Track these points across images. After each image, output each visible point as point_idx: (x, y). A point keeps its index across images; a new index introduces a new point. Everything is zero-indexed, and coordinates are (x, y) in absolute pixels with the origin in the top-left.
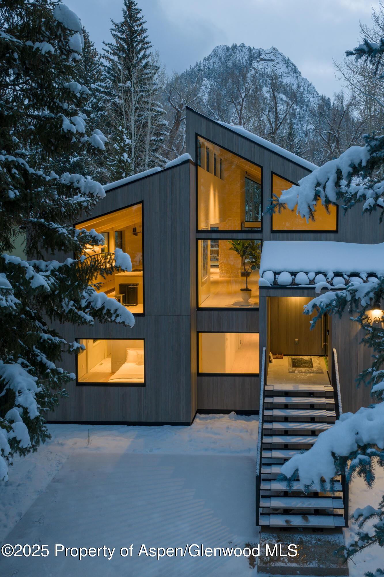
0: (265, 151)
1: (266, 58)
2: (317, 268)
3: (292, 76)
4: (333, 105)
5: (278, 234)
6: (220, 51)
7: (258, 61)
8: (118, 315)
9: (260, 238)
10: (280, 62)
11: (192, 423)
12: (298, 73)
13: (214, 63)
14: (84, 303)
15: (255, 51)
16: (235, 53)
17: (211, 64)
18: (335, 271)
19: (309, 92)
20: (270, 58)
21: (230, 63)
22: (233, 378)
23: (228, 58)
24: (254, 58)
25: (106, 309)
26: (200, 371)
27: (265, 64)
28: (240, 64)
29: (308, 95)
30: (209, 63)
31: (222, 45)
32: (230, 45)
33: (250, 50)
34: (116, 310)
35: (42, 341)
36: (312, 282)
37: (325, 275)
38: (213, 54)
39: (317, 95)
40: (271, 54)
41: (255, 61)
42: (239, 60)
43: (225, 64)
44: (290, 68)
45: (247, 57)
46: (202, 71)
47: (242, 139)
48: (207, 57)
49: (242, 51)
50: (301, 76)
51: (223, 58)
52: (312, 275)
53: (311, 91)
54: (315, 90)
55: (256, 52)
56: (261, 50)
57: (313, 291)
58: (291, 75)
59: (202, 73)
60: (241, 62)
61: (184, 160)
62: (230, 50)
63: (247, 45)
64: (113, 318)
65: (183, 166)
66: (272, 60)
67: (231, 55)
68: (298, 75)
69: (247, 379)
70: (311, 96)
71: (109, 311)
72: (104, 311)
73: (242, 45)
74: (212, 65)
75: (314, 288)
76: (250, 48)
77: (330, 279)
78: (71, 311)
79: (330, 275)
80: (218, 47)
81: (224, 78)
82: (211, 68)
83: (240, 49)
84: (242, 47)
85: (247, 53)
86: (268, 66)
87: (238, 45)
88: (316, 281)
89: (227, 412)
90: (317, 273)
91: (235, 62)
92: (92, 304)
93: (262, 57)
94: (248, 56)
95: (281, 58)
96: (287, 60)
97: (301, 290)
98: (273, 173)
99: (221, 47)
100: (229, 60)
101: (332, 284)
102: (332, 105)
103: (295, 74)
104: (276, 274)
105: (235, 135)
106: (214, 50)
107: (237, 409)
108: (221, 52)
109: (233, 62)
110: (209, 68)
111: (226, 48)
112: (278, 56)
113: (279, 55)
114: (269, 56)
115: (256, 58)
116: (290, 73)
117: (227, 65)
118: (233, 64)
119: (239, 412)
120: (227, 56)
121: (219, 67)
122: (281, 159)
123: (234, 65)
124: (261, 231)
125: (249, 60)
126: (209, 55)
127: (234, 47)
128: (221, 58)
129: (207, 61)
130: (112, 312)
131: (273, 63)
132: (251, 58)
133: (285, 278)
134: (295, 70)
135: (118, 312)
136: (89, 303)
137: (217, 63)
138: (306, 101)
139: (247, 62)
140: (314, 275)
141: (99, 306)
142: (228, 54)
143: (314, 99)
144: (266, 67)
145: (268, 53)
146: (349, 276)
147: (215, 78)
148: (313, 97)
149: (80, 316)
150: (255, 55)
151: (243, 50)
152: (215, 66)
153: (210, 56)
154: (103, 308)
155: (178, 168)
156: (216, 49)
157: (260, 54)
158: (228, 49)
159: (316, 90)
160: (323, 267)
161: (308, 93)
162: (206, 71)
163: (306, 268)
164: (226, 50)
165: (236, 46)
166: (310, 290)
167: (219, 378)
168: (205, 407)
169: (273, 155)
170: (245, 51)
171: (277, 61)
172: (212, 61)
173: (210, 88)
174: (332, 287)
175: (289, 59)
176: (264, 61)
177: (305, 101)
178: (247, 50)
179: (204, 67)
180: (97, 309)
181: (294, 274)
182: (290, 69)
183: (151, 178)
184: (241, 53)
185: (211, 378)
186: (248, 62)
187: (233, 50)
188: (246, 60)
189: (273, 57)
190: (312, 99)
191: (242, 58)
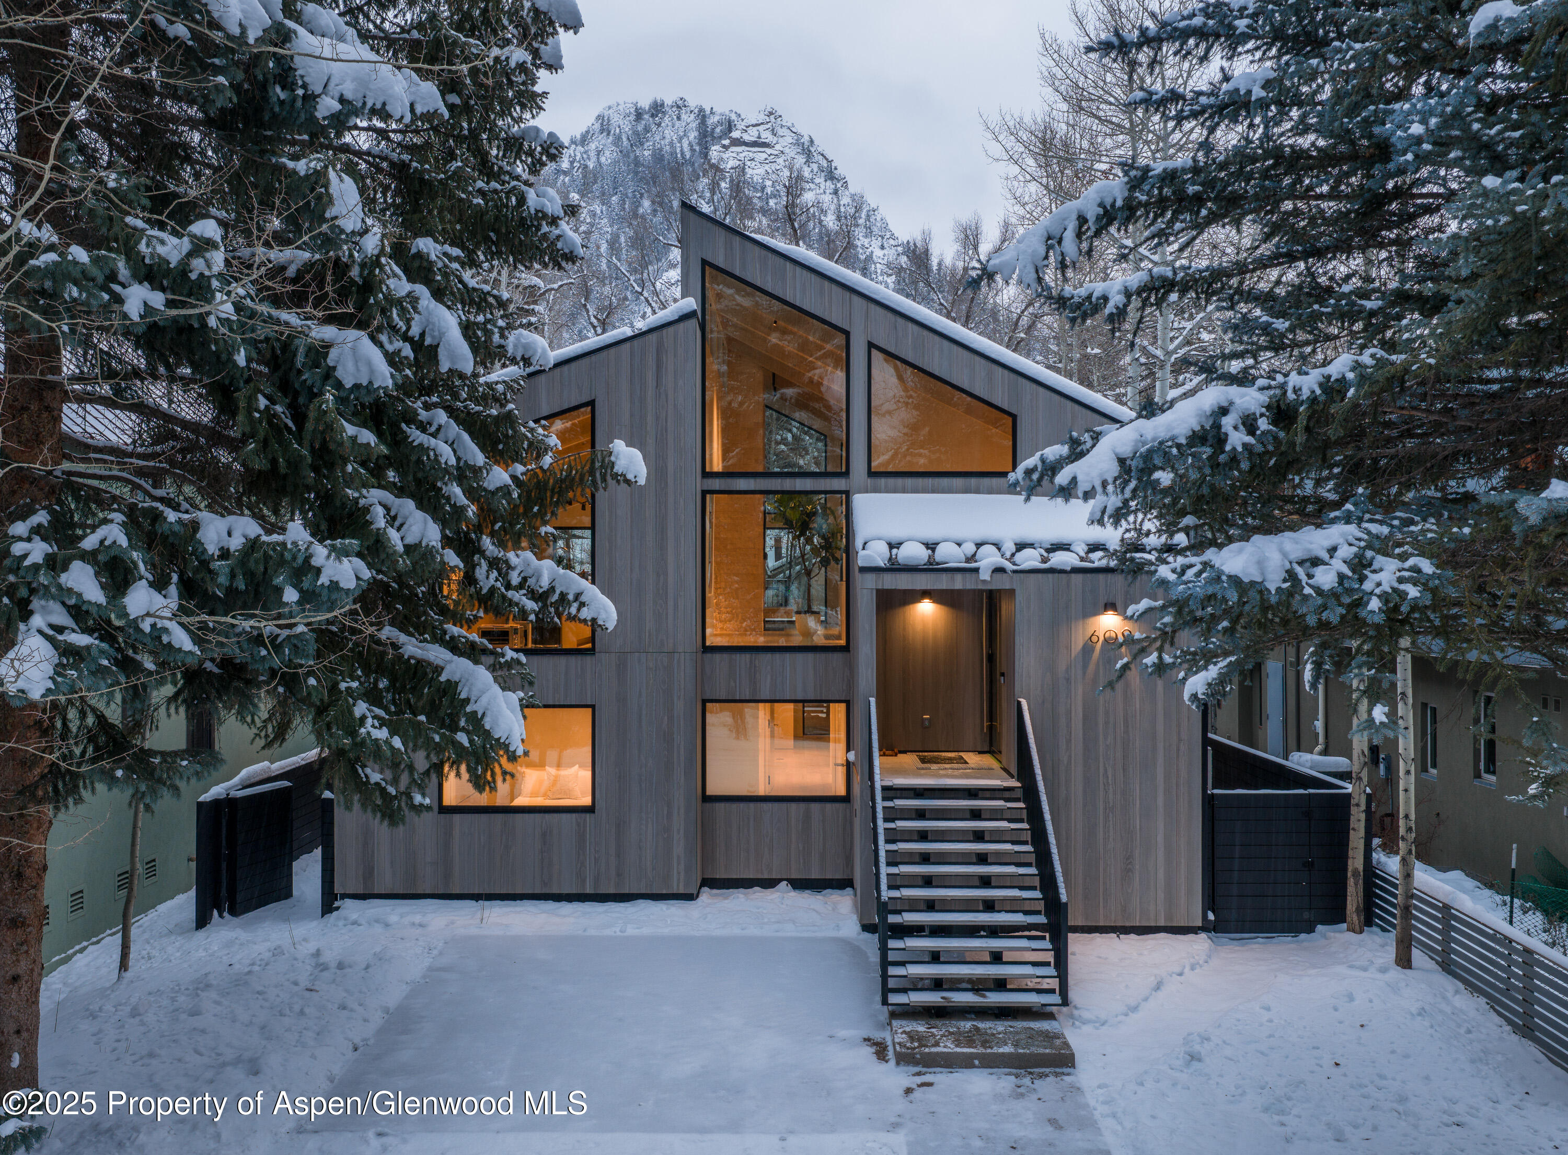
0: (856, 299)
1: (746, 138)
2: (979, 536)
3: (823, 187)
4: (939, 269)
5: (882, 481)
6: (616, 120)
7: (724, 146)
8: (582, 605)
9: (843, 488)
10: (787, 150)
11: (697, 896)
12: (839, 181)
13: (599, 153)
14: (515, 579)
15: (716, 119)
16: (659, 125)
17: (593, 154)
18: (1018, 541)
19: (869, 233)
20: (759, 137)
21: (646, 153)
22: (784, 805)
23: (638, 139)
24: (714, 138)
25: (558, 592)
26: (709, 792)
27: (745, 154)
28: (673, 153)
29: (866, 242)
30: (586, 152)
31: (621, 102)
32: (645, 103)
33: (702, 116)
34: (577, 596)
35: (447, 637)
36: (972, 558)
37: (998, 546)
38: (597, 126)
39: (892, 242)
40: (761, 128)
41: (717, 147)
42: (671, 144)
43: (632, 156)
44: (815, 167)
45: (693, 135)
46: (565, 173)
47: (805, 273)
48: (579, 137)
49: (679, 118)
50: (846, 187)
51: (624, 139)
52: (969, 548)
53: (875, 229)
54: (886, 227)
55: (720, 123)
56: (733, 117)
57: (974, 575)
58: (818, 185)
59: (567, 179)
60: (678, 150)
61: (685, 311)
62: (646, 116)
63: (693, 103)
64: (573, 610)
65: (681, 325)
66: (766, 145)
67: (647, 130)
68: (839, 185)
69: (815, 807)
70: (876, 243)
71: (563, 596)
72: (555, 597)
73: (680, 103)
74: (594, 159)
75: (976, 570)
76: (701, 110)
77: (1008, 555)
78: (493, 589)
79: (1009, 547)
80: (610, 108)
81: (630, 195)
82: (591, 165)
83: (672, 113)
84: (678, 107)
85: (694, 125)
86: (753, 160)
87: (668, 101)
88: (977, 557)
89: (769, 884)
90: (979, 545)
91: (661, 149)
92: (531, 582)
93: (735, 134)
94: (696, 134)
95: (789, 139)
96: (806, 144)
97: (949, 575)
98: (871, 345)
99: (621, 108)
100: (642, 144)
101: (1014, 564)
102: (935, 268)
103: (829, 183)
104: (891, 546)
105: (788, 264)
106: (600, 117)
107: (793, 876)
108: (621, 123)
109: (654, 150)
110: (586, 167)
111: (632, 110)
112: (780, 132)
113: (784, 129)
114: (756, 134)
115: (720, 138)
116: (817, 181)
117: (636, 157)
118: (653, 155)
119: (799, 884)
120: (636, 133)
121: (615, 162)
122: (890, 315)
123: (658, 156)
124: (846, 474)
125: (699, 144)
126: (584, 129)
127: (657, 108)
128: (618, 138)
129: (580, 148)
130: (571, 597)
131: (769, 151)
132: (706, 136)
133: (913, 552)
134: (831, 172)
135: (583, 598)
136: (525, 579)
137: (607, 153)
138: (863, 257)
139: (692, 150)
140: (974, 548)
141: (545, 583)
142: (640, 128)
143: (885, 251)
144: (748, 163)
145: (753, 126)
146: (1049, 551)
147: (603, 194)
148: (882, 247)
149: (511, 600)
150: (718, 130)
151: (683, 116)
152: (603, 159)
153: (588, 132)
154: (552, 589)
155: (671, 329)
156: (606, 113)
157: (730, 126)
158: (639, 115)
159: (890, 227)
160: (993, 534)
161: (866, 237)
162: (578, 174)
163: (959, 535)
164: (632, 118)
165: (662, 105)
166: (968, 575)
167: (752, 805)
168: (721, 874)
169: (872, 306)
170: (689, 119)
171: (778, 147)
172: (593, 146)
173: (588, 220)
174: (1015, 568)
175: (812, 141)
176: (743, 148)
177: (858, 259)
178: (692, 116)
179: (572, 163)
180: (541, 591)
181: (931, 546)
182: (816, 170)
183: (612, 351)
184: (677, 123)
185: (734, 806)
186: (697, 148)
187: (653, 116)
188: (690, 145)
189: (767, 137)
190: (878, 253)
191: (680, 140)
